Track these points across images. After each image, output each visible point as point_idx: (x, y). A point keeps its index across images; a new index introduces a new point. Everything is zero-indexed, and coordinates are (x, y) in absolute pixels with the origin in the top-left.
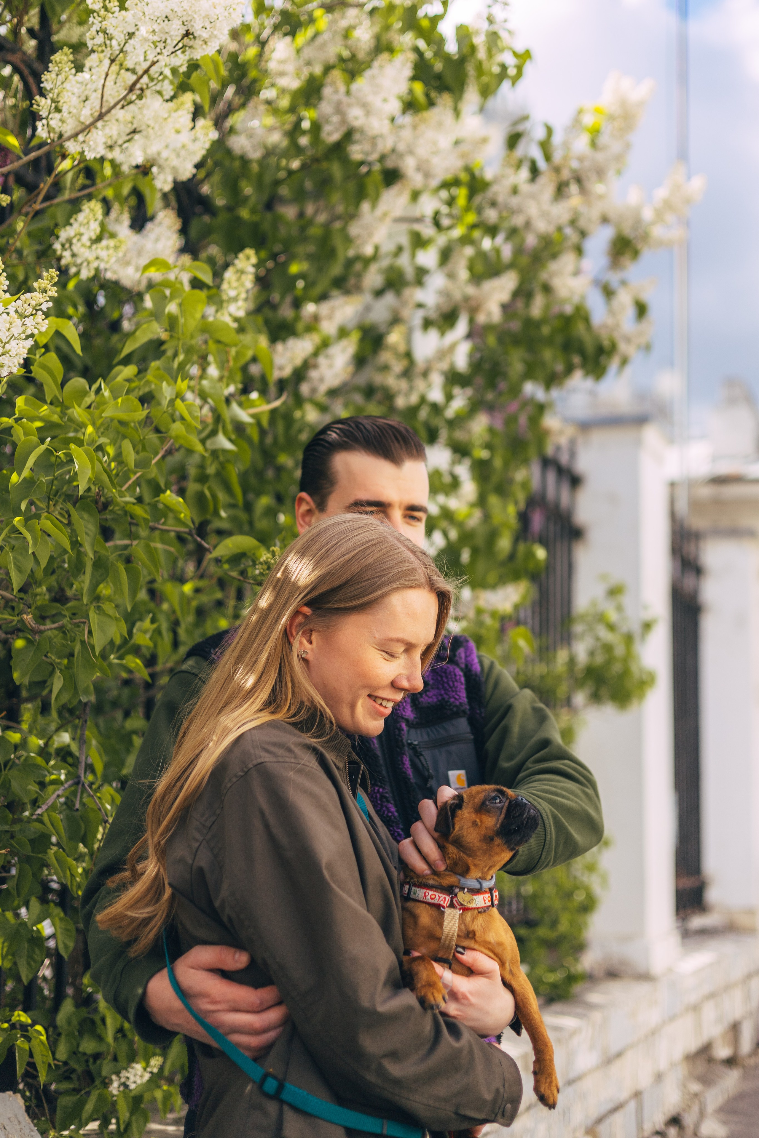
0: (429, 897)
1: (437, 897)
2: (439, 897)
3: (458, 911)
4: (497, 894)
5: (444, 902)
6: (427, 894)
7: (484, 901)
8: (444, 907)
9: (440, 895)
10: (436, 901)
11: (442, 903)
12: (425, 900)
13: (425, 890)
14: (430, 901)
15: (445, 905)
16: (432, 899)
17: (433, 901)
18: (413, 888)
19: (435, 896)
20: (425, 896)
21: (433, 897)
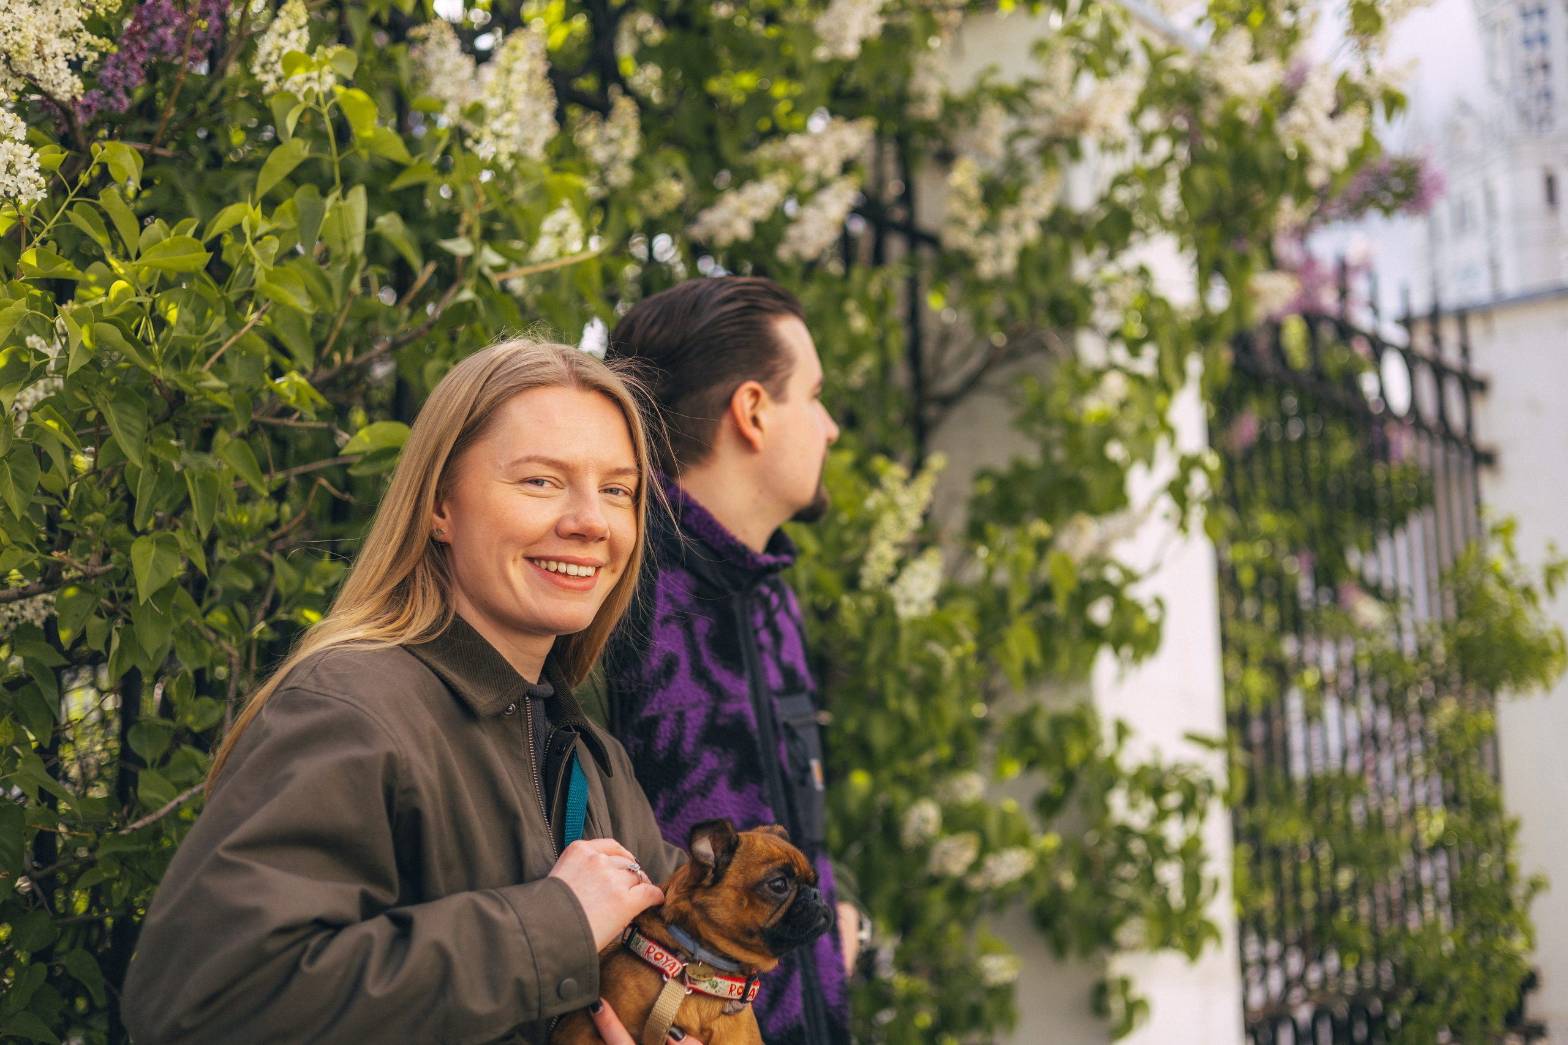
0: (652, 955)
1: (664, 959)
2: (667, 960)
3: (686, 989)
4: (757, 988)
5: (671, 970)
6: (652, 950)
7: (731, 991)
8: (668, 976)
9: (670, 957)
10: (659, 964)
11: (667, 969)
12: (646, 957)
13: (651, 944)
14: (653, 961)
15: (670, 973)
16: (656, 959)
17: (656, 963)
18: (637, 935)
19: (663, 956)
20: (648, 952)
21: (659, 956)
